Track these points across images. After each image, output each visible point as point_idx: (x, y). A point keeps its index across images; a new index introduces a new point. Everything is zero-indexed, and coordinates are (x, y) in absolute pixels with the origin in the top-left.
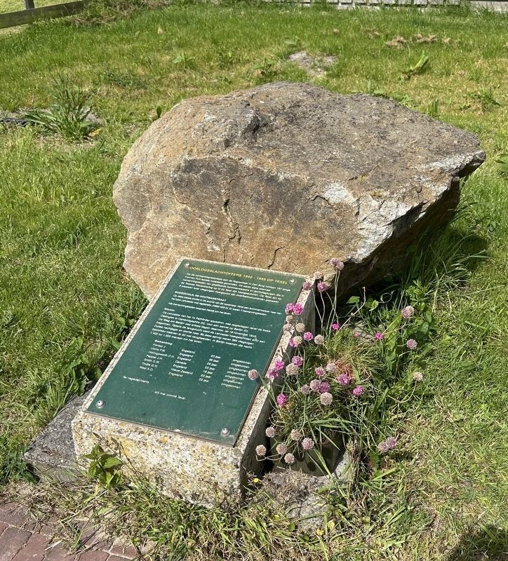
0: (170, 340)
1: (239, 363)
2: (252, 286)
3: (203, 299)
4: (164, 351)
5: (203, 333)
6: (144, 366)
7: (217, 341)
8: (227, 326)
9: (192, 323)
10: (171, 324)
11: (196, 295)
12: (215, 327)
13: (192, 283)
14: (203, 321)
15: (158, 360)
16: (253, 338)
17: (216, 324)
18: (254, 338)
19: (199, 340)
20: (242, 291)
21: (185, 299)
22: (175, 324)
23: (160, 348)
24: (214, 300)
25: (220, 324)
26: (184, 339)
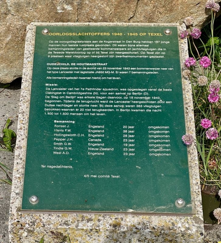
0: (71, 118)
1: (157, 130)
2: (127, 44)
3: (82, 66)
4: (69, 131)
5: (102, 104)
6: (58, 151)
7: (121, 110)
8: (123, 92)
9: (84, 96)
10: (62, 100)
11: (72, 64)
12: (111, 96)
13: (61, 51)
14: (95, 91)
15: (69, 142)
16: (157, 100)
17: (110, 92)
18: (159, 100)
19: (101, 112)
20: (119, 51)
21: (63, 70)
22: (65, 99)
23: (64, 129)
24: (95, 66)
25: (115, 92)
26: (85, 114)
